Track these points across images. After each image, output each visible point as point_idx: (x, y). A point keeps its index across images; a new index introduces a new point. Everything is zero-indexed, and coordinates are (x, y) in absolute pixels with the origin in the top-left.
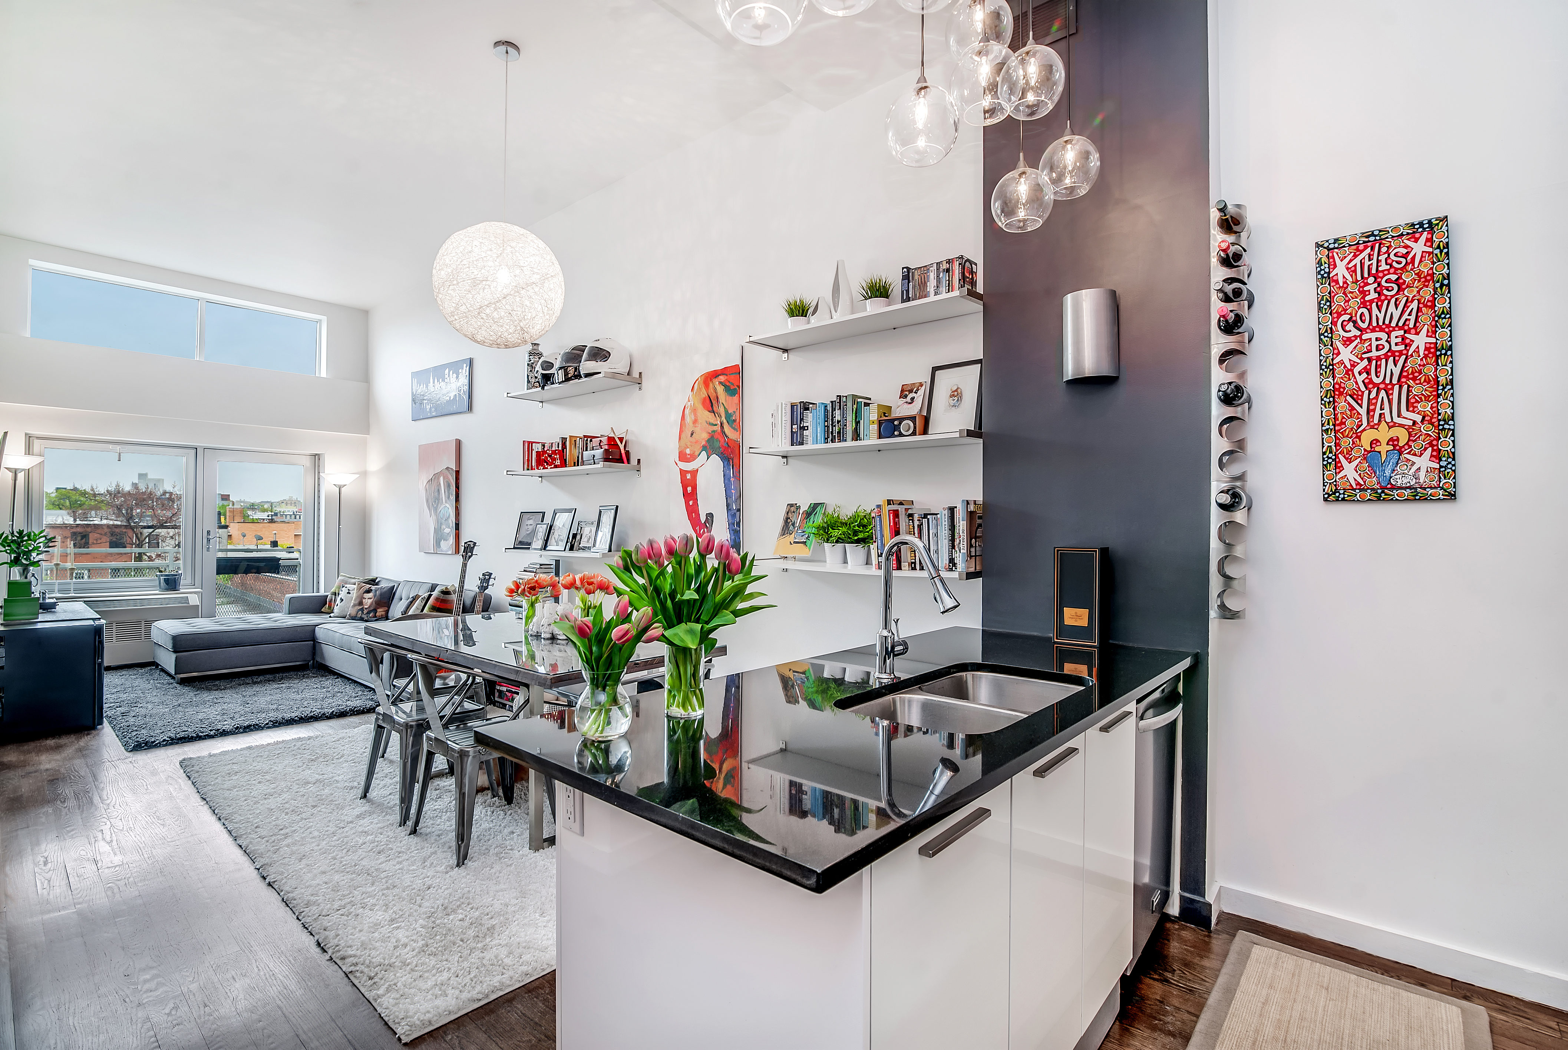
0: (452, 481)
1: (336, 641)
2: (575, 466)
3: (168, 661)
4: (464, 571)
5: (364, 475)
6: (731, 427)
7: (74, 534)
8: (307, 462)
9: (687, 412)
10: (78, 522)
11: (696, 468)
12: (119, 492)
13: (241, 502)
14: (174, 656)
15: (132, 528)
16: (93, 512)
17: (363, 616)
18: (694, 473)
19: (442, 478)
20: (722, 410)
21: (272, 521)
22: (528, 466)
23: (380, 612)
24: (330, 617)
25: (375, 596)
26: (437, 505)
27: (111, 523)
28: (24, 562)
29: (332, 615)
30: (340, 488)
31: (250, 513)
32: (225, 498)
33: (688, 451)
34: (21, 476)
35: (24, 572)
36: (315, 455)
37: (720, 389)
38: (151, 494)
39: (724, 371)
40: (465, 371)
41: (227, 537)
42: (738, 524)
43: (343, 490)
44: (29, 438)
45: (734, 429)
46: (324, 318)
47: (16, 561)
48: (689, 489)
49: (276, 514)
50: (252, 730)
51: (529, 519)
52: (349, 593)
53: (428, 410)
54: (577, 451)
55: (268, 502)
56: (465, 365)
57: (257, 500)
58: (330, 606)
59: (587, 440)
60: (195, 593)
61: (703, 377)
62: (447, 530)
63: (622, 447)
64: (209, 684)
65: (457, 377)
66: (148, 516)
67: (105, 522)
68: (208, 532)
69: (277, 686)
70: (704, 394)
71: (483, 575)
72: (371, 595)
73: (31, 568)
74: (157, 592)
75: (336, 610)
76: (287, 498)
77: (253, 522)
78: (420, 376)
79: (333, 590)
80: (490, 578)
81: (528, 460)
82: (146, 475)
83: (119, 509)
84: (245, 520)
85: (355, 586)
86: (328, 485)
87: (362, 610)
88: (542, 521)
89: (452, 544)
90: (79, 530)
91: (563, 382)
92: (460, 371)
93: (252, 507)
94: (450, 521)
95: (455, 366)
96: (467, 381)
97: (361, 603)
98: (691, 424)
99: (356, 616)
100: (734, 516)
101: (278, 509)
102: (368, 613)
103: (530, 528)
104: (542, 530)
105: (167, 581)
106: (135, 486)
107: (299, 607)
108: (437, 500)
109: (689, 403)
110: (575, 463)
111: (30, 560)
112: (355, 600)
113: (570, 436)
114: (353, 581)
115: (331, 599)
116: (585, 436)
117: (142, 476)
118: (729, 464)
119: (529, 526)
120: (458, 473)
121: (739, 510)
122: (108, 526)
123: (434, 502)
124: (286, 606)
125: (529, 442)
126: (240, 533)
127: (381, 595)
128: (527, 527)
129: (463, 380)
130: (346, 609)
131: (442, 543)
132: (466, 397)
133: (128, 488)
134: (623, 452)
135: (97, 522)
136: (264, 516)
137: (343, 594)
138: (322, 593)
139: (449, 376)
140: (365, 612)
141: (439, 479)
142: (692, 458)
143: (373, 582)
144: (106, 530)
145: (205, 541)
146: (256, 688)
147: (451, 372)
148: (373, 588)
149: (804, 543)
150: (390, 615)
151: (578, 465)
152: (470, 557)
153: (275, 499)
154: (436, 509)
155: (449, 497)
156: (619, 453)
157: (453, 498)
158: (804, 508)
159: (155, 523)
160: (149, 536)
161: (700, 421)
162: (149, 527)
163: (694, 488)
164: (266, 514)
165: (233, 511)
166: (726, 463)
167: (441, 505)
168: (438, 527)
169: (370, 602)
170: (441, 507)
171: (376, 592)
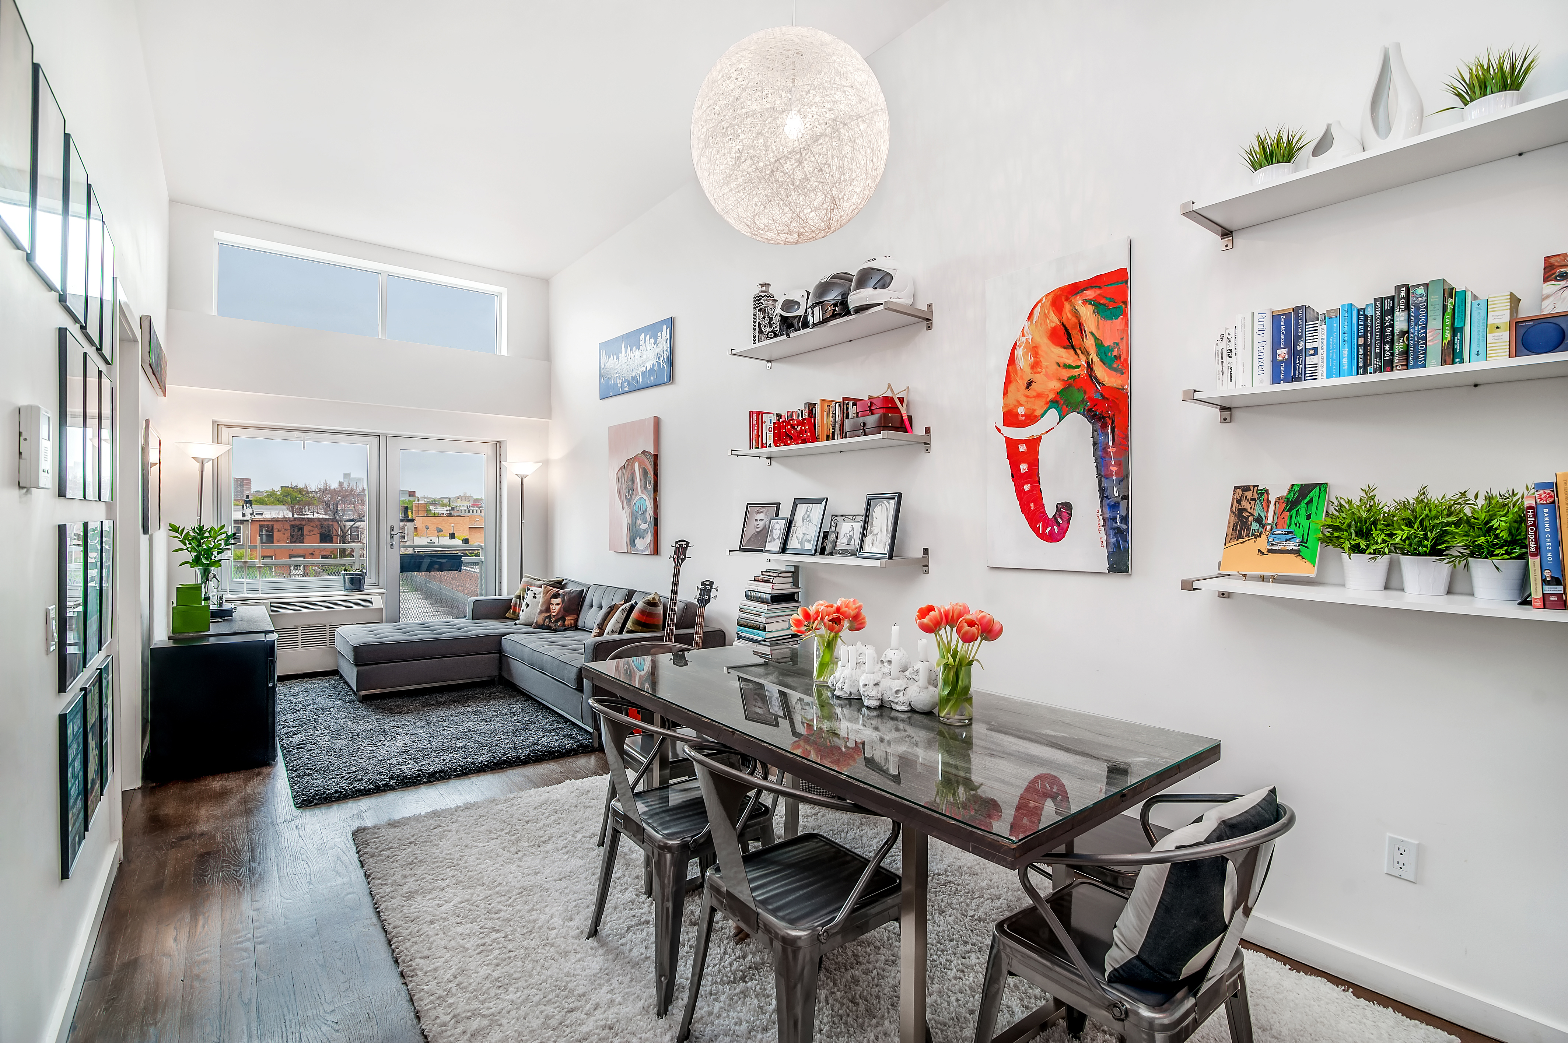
0: (649, 466)
1: (526, 657)
2: (828, 439)
3: (350, 674)
4: (676, 579)
5: (546, 463)
6: (1111, 368)
7: (292, 527)
8: (489, 450)
9: (1019, 352)
10: (296, 516)
11: (1036, 434)
12: (326, 489)
13: (425, 498)
14: (355, 670)
15: (337, 521)
16: (307, 507)
17: (551, 625)
18: (1034, 443)
19: (636, 465)
20: (1089, 343)
21: (450, 515)
22: (758, 443)
23: (569, 620)
24: (516, 624)
25: (563, 601)
26: (631, 497)
27: (321, 517)
28: (204, 561)
29: (517, 622)
30: (522, 478)
31: (432, 507)
32: (412, 494)
33: (1021, 410)
34: (208, 467)
35: (205, 572)
36: (497, 443)
37: (1086, 313)
38: (352, 490)
39: (1095, 282)
40: (664, 335)
41: (413, 529)
42: (1125, 519)
43: (525, 480)
44: (217, 425)
45: (1116, 370)
46: (504, 290)
47: (197, 561)
48: (1024, 467)
49: (453, 509)
50: (437, 779)
51: (758, 512)
52: (535, 597)
53: (619, 385)
54: (831, 420)
55: (446, 498)
56: (665, 327)
57: (437, 496)
58: (514, 612)
59: (848, 404)
60: (379, 594)
61: (1050, 297)
62: (644, 526)
63: (903, 410)
64: (391, 703)
65: (655, 343)
66: (350, 510)
67: (316, 516)
68: (392, 529)
69: (462, 709)
70: (1054, 320)
71: (703, 584)
72: (558, 600)
73: (212, 568)
74: (342, 593)
75: (522, 616)
76: (462, 494)
77: (435, 515)
78: (610, 347)
79: (517, 593)
80: (711, 588)
81: (758, 436)
82: (349, 474)
83: (327, 505)
84: (429, 514)
85: (542, 590)
86: (510, 477)
87: (549, 617)
88: (777, 515)
89: (650, 544)
90: (296, 523)
91: (820, 323)
92: (659, 334)
93: (434, 502)
94: (648, 516)
95: (652, 330)
96: (667, 346)
97: (548, 610)
98: (1028, 370)
99: (543, 625)
100: (1115, 507)
101: (454, 504)
102: (556, 621)
103: (761, 524)
104: (779, 527)
105: (352, 581)
106: (341, 484)
107: (483, 611)
108: (631, 490)
109: (1024, 339)
110: (828, 436)
111: (211, 559)
112: (542, 606)
113: (822, 401)
114: (539, 583)
115: (516, 604)
116: (845, 399)
117: (347, 476)
118: (1104, 426)
119: (759, 522)
120: (656, 457)
121: (1126, 498)
122: (319, 519)
123: (627, 493)
124: (469, 611)
125: (758, 413)
126: (424, 525)
127: (569, 600)
128: (756, 523)
129: (663, 344)
130: (533, 616)
131: (638, 541)
132: (666, 366)
133: (334, 485)
134: (905, 418)
135: (310, 516)
136: (443, 510)
137: (529, 598)
138: (505, 596)
139: (645, 342)
140: (553, 620)
141: (633, 465)
142: (1031, 419)
143: (560, 584)
144: (317, 523)
145: (389, 537)
146: (442, 712)
147: (648, 337)
148: (561, 592)
149: (1298, 552)
150: (580, 623)
151: (833, 438)
152: (683, 560)
153: (452, 495)
154: (629, 501)
155: (645, 487)
156: (899, 419)
157: (650, 487)
158: (1278, 490)
159: (355, 517)
160: (350, 528)
161: (1044, 363)
162: (351, 520)
163: (1034, 465)
164: (445, 508)
165: (418, 506)
166: (1099, 425)
167: (636, 496)
168: (632, 520)
169: (558, 607)
170: (636, 499)
171: (564, 596)
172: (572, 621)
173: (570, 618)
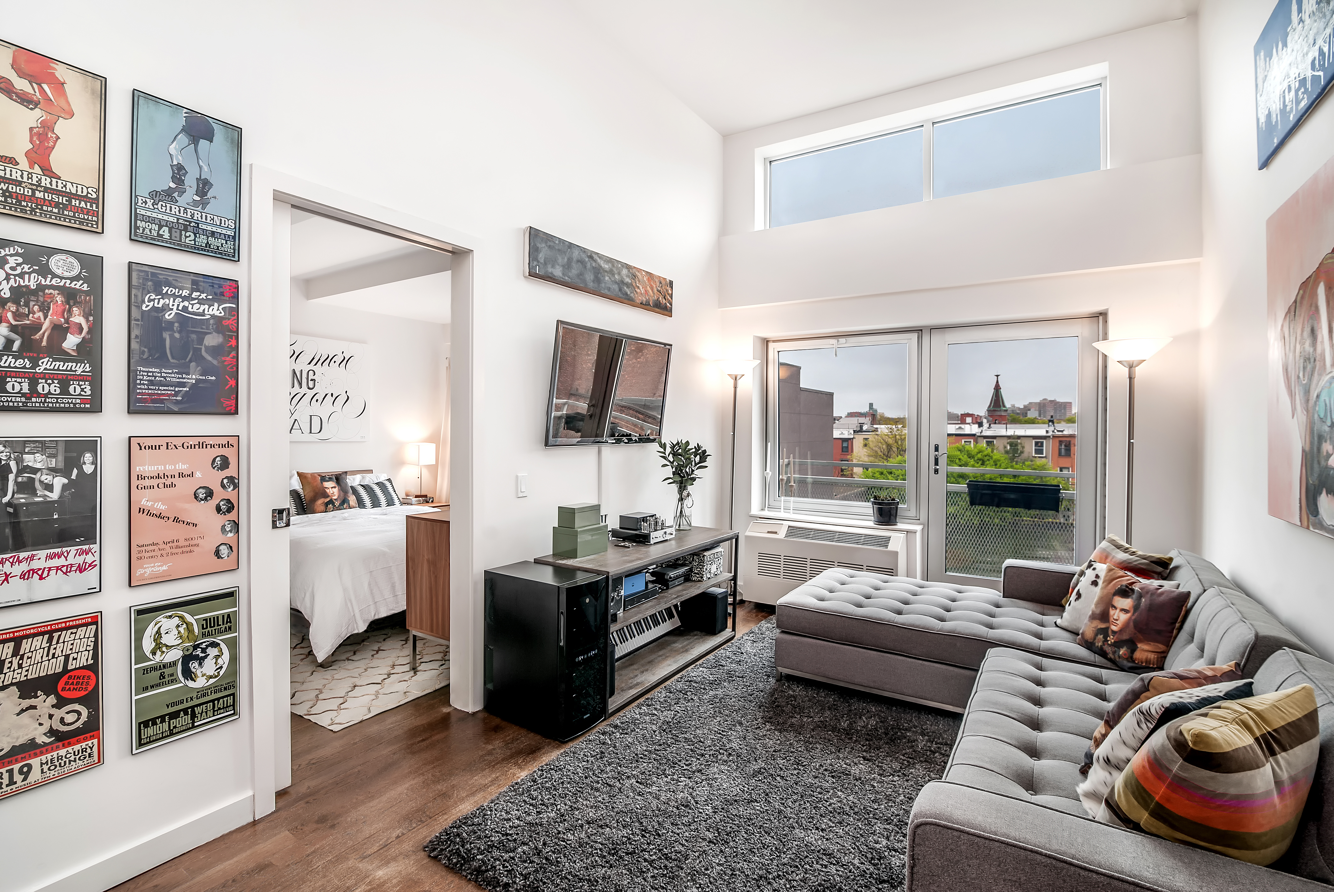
5: (1192, 338)
8: (1085, 329)
17: (1107, 648)
19: (1322, 290)
23: (1144, 652)
24: (1055, 626)
25: (1136, 607)
26: (1310, 379)
29: (1058, 624)
30: (1131, 366)
36: (1098, 315)
43: (1138, 370)
44: (763, 341)
46: (1105, 69)
52: (1095, 583)
68: (937, 449)
72: (1126, 603)
75: (1068, 614)
78: (1267, 38)
85: (1107, 572)
87: (1106, 634)
97: (1104, 616)
99: (1093, 645)
102: (1118, 645)
105: (880, 511)
107: (1022, 585)
108: (1310, 360)
123: (1302, 371)
127: (1151, 608)
131: (1323, 500)
140: (1111, 639)
141: (1314, 293)
145: (933, 459)
148: (1137, 586)
154: (1307, 391)
167: (1320, 375)
168: (1312, 443)
169: (1123, 617)
170: (1322, 383)
171: (1140, 596)
172: (1152, 656)
173: (1146, 647)
